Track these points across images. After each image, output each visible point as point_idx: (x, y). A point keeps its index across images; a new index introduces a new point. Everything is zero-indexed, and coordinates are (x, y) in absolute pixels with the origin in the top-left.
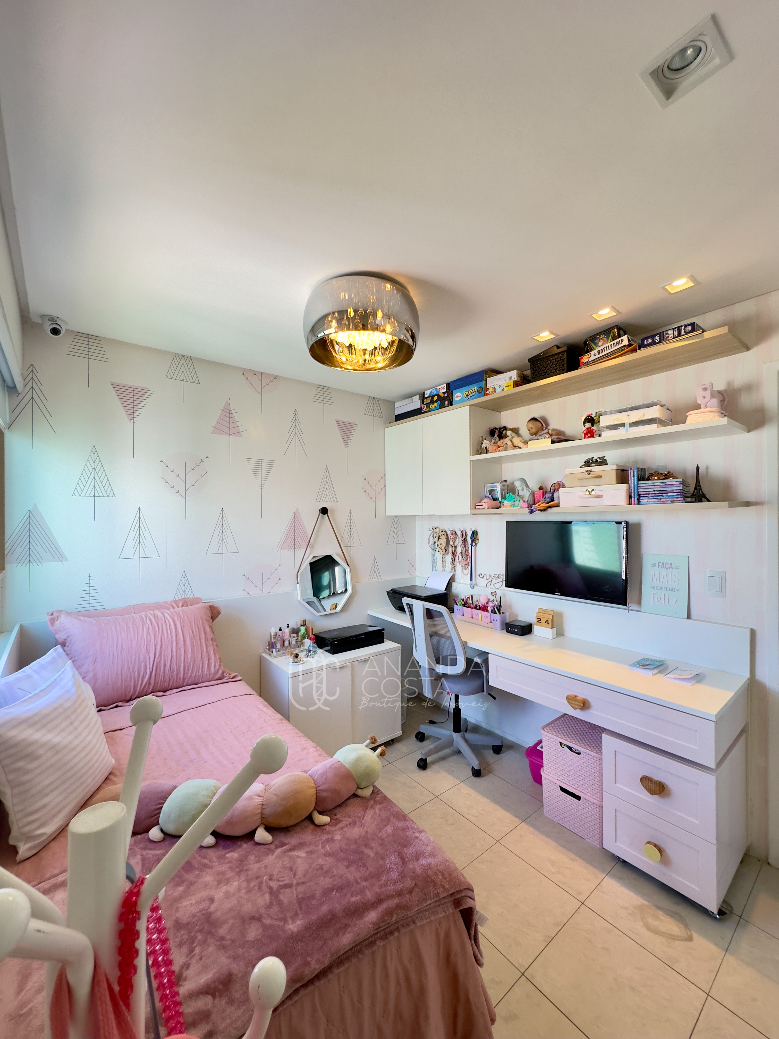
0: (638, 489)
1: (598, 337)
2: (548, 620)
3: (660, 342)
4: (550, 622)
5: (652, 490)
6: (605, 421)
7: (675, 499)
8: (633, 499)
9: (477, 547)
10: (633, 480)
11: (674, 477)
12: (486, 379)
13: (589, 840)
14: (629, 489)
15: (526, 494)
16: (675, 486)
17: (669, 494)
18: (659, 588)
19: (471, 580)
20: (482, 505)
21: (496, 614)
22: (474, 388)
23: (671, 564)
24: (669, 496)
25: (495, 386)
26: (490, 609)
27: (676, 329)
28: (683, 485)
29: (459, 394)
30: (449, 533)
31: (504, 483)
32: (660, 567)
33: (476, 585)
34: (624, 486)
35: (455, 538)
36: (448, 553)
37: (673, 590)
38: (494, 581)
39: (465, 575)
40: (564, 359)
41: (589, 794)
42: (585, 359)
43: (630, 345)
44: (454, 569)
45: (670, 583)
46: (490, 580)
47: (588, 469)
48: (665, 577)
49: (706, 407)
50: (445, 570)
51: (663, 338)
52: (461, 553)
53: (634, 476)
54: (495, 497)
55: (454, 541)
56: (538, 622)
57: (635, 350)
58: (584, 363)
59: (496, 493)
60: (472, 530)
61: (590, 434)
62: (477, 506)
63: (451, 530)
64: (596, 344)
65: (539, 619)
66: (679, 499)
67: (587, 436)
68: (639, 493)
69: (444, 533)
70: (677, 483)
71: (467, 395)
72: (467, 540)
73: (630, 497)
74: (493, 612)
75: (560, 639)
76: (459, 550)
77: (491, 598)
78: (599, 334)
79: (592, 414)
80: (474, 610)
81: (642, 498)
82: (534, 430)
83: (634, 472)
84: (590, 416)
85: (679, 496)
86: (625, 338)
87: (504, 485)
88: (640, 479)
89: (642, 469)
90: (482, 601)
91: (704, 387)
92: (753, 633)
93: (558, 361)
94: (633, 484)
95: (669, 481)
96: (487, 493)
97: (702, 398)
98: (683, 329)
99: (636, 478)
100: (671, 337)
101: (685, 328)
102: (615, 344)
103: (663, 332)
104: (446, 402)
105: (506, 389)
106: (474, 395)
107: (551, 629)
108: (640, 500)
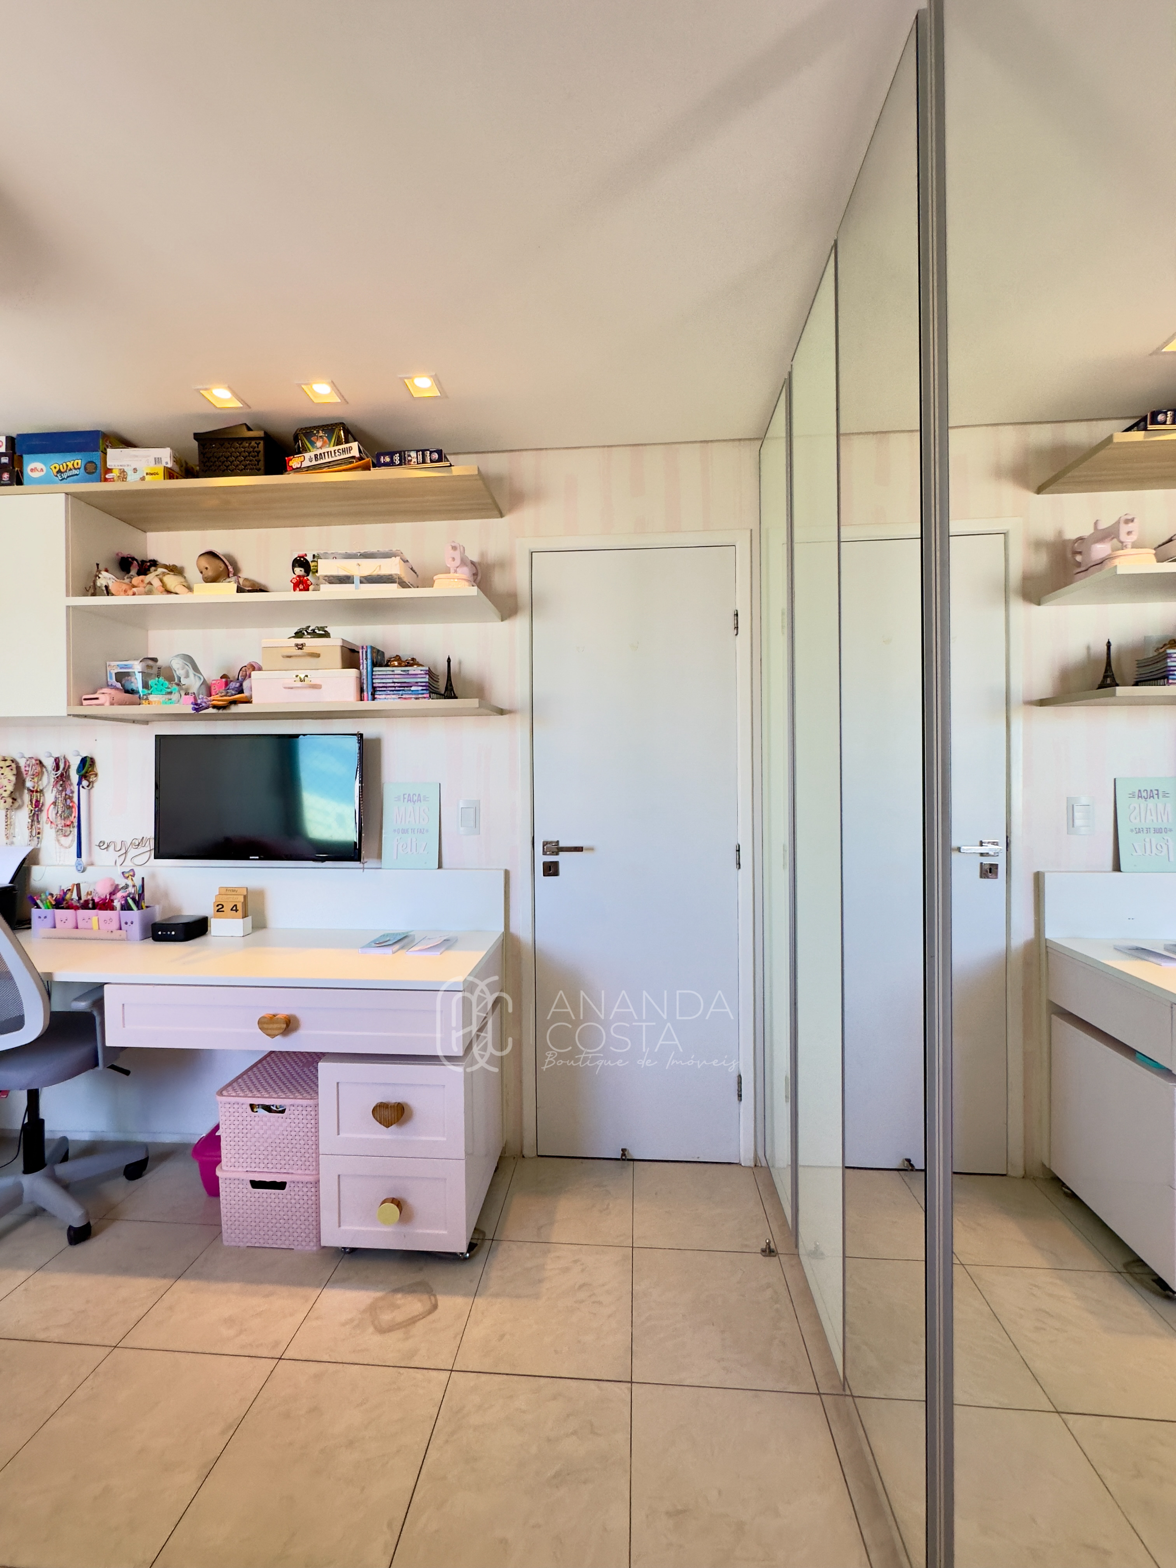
0: (373, 679)
1: (315, 432)
2: (236, 905)
3: (400, 464)
4: (239, 907)
5: (391, 681)
6: (325, 568)
7: (420, 696)
8: (365, 693)
9: (93, 789)
10: (366, 664)
11: (419, 665)
12: (105, 450)
13: (300, 1247)
14: (360, 678)
15: (193, 683)
16: (419, 676)
17: (413, 688)
18: (405, 831)
19: (79, 855)
20: (97, 699)
21: (132, 910)
22: (76, 461)
23: (419, 795)
24: (412, 691)
25: (126, 469)
26: (117, 904)
27: (421, 453)
28: (429, 676)
29: (39, 465)
30: (22, 763)
31: (150, 663)
32: (406, 800)
33: (92, 864)
34: (353, 672)
35: (39, 775)
36: (20, 807)
37: (421, 831)
38: (132, 852)
39: (66, 848)
40: (260, 451)
41: (300, 1172)
42: (295, 463)
43: (361, 459)
44: (35, 839)
45: (417, 822)
46: (123, 851)
47: (300, 641)
48: (412, 813)
49: (456, 572)
50: (12, 843)
51: (405, 460)
52: (54, 803)
53: (366, 659)
54: (129, 688)
55: (36, 780)
56: (218, 911)
57: (366, 468)
58: (294, 469)
59: (133, 680)
60: (79, 755)
61: (301, 584)
62: (85, 699)
63: (27, 756)
64: (313, 444)
65: (220, 906)
66: (424, 696)
67: (298, 589)
68: (374, 685)
69: (8, 763)
70: (422, 672)
71: (59, 471)
72: (68, 777)
73: (362, 690)
74: (126, 907)
75: (260, 933)
76: (49, 796)
77: (122, 882)
78: (318, 428)
79: (306, 555)
80: (82, 913)
81: (378, 693)
82: (210, 573)
83: (366, 652)
84: (303, 557)
85: (425, 692)
86: (355, 445)
87: (148, 666)
88: (374, 665)
89: (378, 651)
90: (101, 892)
91: (453, 545)
92: (507, 873)
93: (249, 453)
94: (365, 671)
95: (413, 670)
96: (111, 678)
97: (451, 559)
98: (428, 455)
99: (369, 661)
100: (414, 462)
101: (430, 454)
102: (341, 451)
103: (404, 452)
104: (6, 476)
105: (148, 478)
106: (77, 475)
107: (242, 920)
108: (376, 696)
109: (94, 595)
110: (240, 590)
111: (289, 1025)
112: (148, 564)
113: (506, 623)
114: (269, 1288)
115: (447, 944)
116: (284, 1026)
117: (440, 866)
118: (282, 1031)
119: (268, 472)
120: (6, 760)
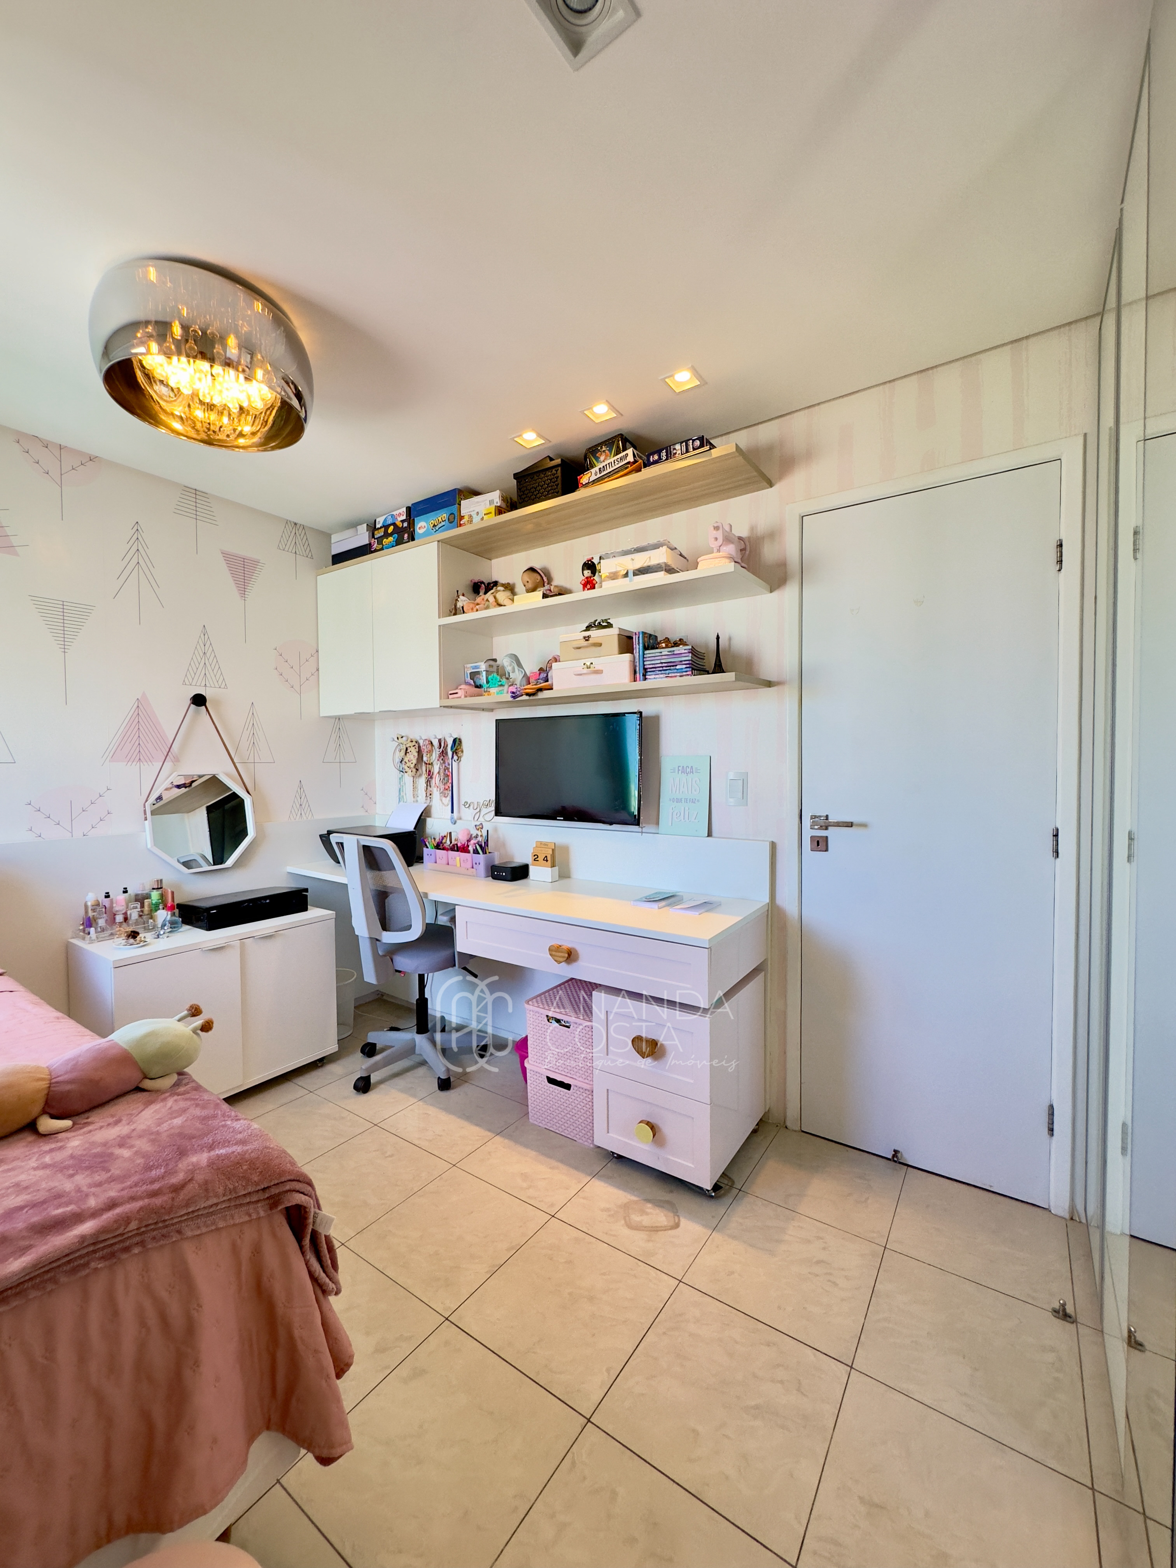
0: (644, 661)
1: (599, 448)
2: (546, 857)
3: (667, 459)
4: (549, 858)
5: (659, 662)
6: (605, 568)
7: (684, 674)
8: (638, 675)
9: (461, 762)
10: (638, 648)
11: (686, 644)
12: (460, 502)
13: (581, 1141)
14: (634, 661)
15: (517, 676)
16: (683, 655)
17: (678, 667)
18: (679, 801)
19: (452, 812)
20: (457, 693)
21: (479, 854)
22: (443, 515)
23: (692, 767)
24: (677, 669)
25: (472, 513)
26: (471, 848)
27: (684, 443)
28: (692, 653)
29: (422, 524)
30: (421, 742)
31: (492, 663)
32: (680, 772)
33: (460, 819)
34: (627, 656)
35: (430, 752)
36: (420, 775)
37: (693, 801)
38: (484, 811)
39: (445, 806)
40: (558, 477)
41: (580, 1079)
42: (584, 479)
43: (635, 462)
44: (429, 798)
45: (690, 792)
46: (478, 810)
47: (587, 634)
48: (685, 784)
49: (719, 551)
50: (417, 801)
51: (671, 454)
52: (439, 773)
53: (639, 644)
54: (478, 684)
55: (429, 755)
56: (535, 860)
57: (638, 470)
58: (583, 485)
59: (481, 677)
60: (451, 736)
61: (589, 584)
62: (450, 694)
63: (424, 738)
64: (597, 459)
65: (536, 857)
66: (688, 673)
67: (586, 589)
68: (646, 667)
69: (414, 743)
70: (686, 651)
71: (434, 526)
72: (447, 754)
73: (635, 672)
74: (476, 852)
75: (565, 881)
76: (436, 768)
77: (474, 832)
78: (601, 444)
79: (593, 558)
80: (450, 852)
81: (649, 673)
82: (530, 585)
83: (639, 637)
84: (590, 560)
85: (688, 669)
86: (630, 452)
87: (491, 666)
88: (646, 648)
89: (650, 635)
90: (460, 838)
91: (716, 525)
92: (773, 846)
93: (551, 480)
94: (638, 654)
95: (678, 650)
96: (467, 677)
97: (713, 539)
98: (691, 444)
99: (641, 645)
100: (679, 454)
101: (693, 443)
102: (619, 460)
103: (670, 446)
104: (406, 536)
105: (486, 517)
106: (444, 526)
107: (550, 869)
108: (647, 677)
109: (455, 614)
110: (545, 596)
111: (570, 956)
112: (492, 585)
113: (775, 594)
114: (555, 1163)
115: (707, 906)
116: (567, 955)
117: (710, 834)
118: (565, 959)
119: (564, 493)
120: (412, 742)
